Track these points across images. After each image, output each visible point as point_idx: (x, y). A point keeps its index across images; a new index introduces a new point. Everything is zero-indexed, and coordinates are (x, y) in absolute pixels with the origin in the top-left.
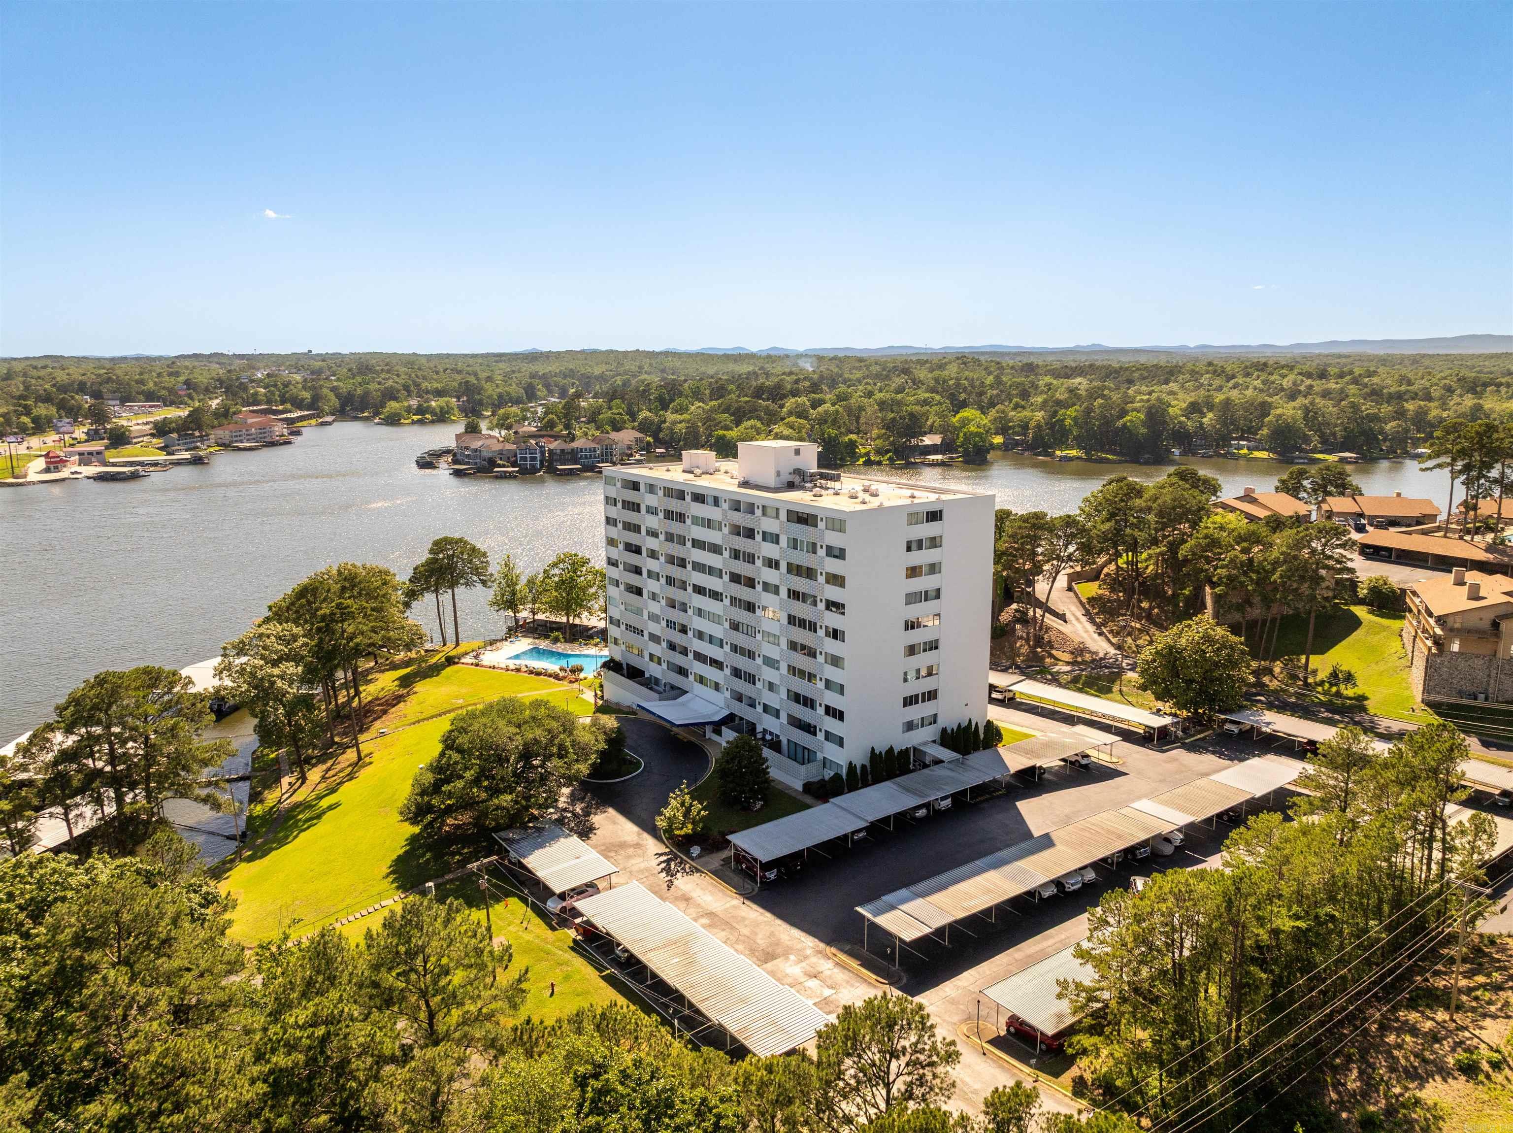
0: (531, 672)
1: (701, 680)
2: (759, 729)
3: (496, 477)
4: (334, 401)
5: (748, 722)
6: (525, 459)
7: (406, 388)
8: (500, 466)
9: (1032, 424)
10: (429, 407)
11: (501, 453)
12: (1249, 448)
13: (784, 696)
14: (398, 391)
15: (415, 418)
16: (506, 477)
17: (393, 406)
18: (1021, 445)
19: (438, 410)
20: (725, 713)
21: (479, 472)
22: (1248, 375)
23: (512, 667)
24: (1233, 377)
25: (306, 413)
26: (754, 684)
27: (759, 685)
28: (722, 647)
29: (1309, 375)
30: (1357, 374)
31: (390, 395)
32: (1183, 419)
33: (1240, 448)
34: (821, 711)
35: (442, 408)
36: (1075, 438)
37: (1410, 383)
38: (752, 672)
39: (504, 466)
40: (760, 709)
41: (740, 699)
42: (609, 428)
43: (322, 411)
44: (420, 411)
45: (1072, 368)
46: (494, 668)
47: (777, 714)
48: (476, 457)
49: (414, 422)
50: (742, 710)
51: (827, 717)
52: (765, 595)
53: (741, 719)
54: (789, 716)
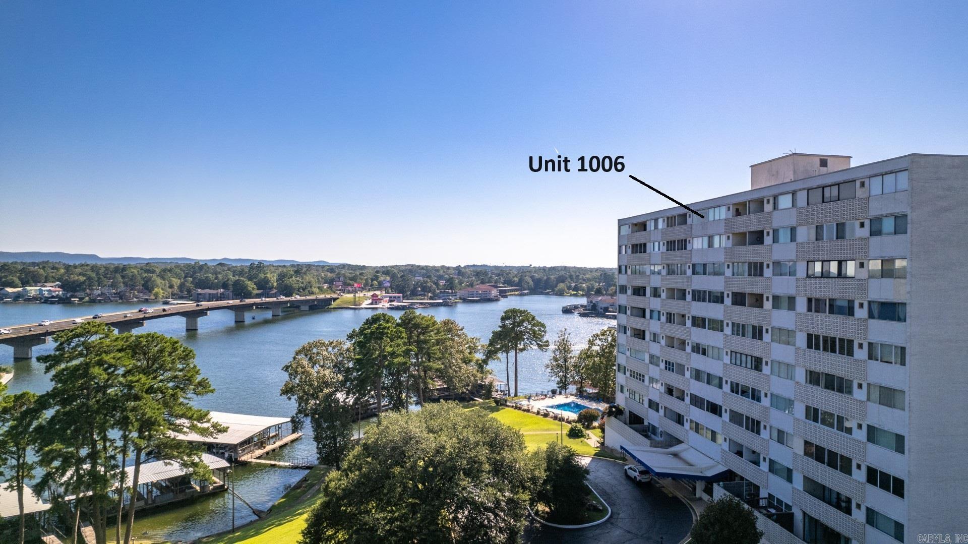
0: (556, 418)
1: (697, 427)
2: (763, 493)
4: (531, 283)
5: (750, 484)
8: (610, 312)
10: (581, 287)
13: (799, 448)
14: (566, 278)
15: (573, 293)
17: (561, 286)
19: (586, 289)
20: (721, 469)
23: (542, 412)
25: (513, 288)
26: (758, 433)
27: (765, 434)
28: (720, 387)
31: (561, 280)
34: (860, 475)
35: (588, 287)
38: (757, 418)
39: (613, 312)
40: (764, 466)
41: (740, 453)
43: (523, 287)
44: (577, 289)
47: (788, 475)
49: (571, 295)
50: (742, 467)
51: (870, 487)
52: (775, 312)
53: (742, 478)
54: (806, 479)
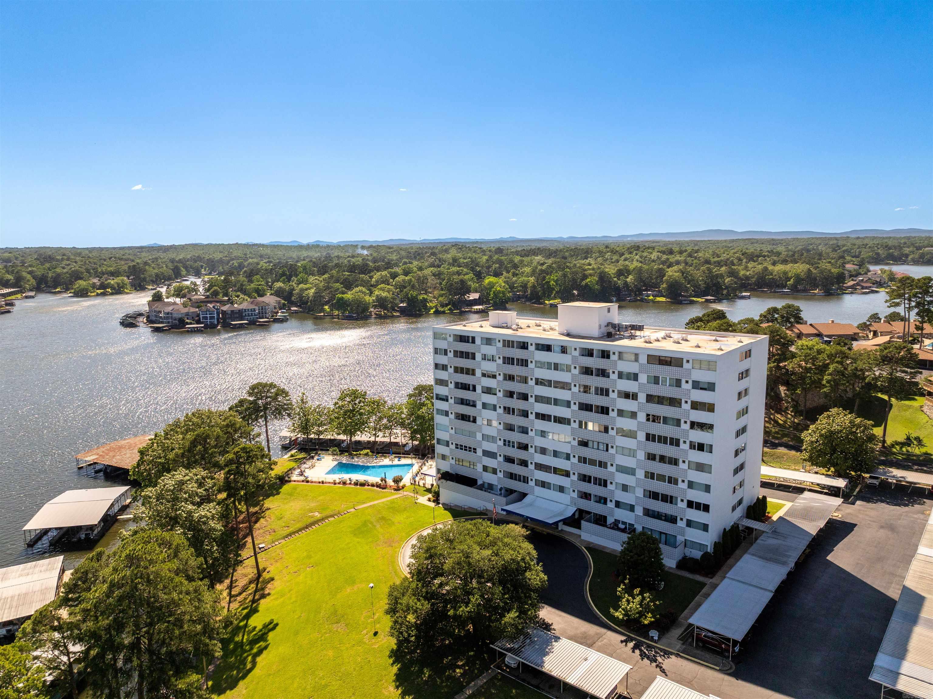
0: (356, 484)
1: (543, 484)
2: (610, 520)
3: (188, 331)
4: (33, 282)
5: (598, 515)
6: (206, 318)
7: (88, 271)
8: (188, 324)
9: (530, 285)
10: (109, 283)
11: (187, 314)
12: (653, 296)
13: (640, 494)
14: (82, 273)
15: (99, 291)
16: (195, 331)
17: (82, 283)
18: (523, 298)
19: (116, 286)
21: (172, 328)
22: (631, 253)
23: (338, 481)
24: (623, 254)
25: (12, 290)
26: (605, 487)
27: (611, 487)
28: (568, 459)
29: (663, 252)
30: (689, 251)
31: (77, 276)
32: (615, 279)
33: (648, 296)
34: (682, 505)
35: (118, 284)
36: (557, 292)
37: (718, 256)
38: (604, 478)
39: (191, 324)
40: (611, 505)
41: (588, 499)
42: (256, 295)
43: (24, 288)
44: (103, 286)
45: (527, 251)
46: (323, 482)
47: (631, 508)
48: (168, 318)
49: (98, 295)
50: (592, 506)
51: (689, 510)
52: (619, 419)
53: (591, 513)
54: (645, 509)
